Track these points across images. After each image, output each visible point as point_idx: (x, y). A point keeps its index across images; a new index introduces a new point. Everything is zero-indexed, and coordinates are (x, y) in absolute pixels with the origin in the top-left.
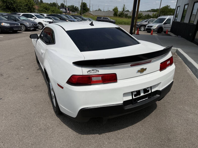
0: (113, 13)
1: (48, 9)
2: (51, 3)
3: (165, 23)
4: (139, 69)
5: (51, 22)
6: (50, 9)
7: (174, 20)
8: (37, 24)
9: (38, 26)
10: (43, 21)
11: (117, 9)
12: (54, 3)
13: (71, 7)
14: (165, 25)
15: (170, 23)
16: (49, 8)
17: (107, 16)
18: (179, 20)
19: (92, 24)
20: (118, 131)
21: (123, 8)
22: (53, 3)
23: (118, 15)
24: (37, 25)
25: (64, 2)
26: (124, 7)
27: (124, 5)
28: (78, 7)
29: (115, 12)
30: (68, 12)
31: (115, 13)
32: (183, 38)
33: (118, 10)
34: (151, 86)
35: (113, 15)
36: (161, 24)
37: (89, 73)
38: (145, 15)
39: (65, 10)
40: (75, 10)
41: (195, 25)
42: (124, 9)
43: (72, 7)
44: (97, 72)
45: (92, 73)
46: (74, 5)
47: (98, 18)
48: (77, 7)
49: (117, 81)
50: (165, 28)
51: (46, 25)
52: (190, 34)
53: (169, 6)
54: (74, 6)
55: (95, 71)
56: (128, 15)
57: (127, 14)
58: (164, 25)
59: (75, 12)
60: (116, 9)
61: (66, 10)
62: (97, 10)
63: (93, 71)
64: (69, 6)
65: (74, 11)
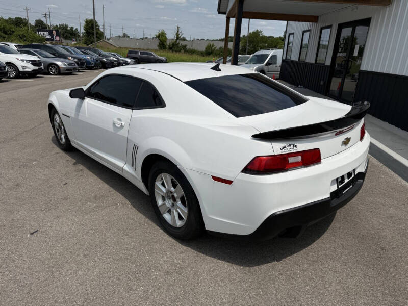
0: (157, 42)
1: (9, 32)
2: (10, 19)
3: (268, 64)
4: (344, 140)
5: (35, 61)
6: (14, 32)
7: (284, 58)
8: (5, 67)
9: (8, 71)
10: (18, 59)
11: (165, 34)
12: (19, 18)
13: (60, 27)
14: (269, 66)
15: (276, 64)
16: (12, 30)
17: (148, 50)
18: (294, 57)
19: (216, 68)
20: (304, 250)
21: (175, 33)
22: (16, 18)
23: (167, 47)
24: (5, 70)
25: (46, 17)
26: (178, 31)
27: (178, 28)
28: (76, 29)
29: (161, 41)
30: (58, 38)
31: (161, 43)
32: (308, 88)
33: (167, 37)
34: (354, 168)
35: (158, 46)
36: (262, 65)
37: (283, 150)
38: (220, 48)
39: (49, 34)
40: (71, 34)
41: (328, 66)
42: (177, 35)
43: (64, 27)
44: (295, 148)
45: (288, 150)
46: (67, 24)
47: (130, 52)
48: (74, 29)
49: (320, 161)
50: (268, 72)
51: (23, 67)
52: (322, 83)
53: (261, 32)
54: (68, 27)
55: (291, 147)
56: (188, 48)
57: (185, 46)
58: (266, 66)
59: (71, 40)
60: (162, 35)
61: (51, 34)
62: (119, 37)
63: (288, 148)
64: (56, 26)
65: (69, 37)
